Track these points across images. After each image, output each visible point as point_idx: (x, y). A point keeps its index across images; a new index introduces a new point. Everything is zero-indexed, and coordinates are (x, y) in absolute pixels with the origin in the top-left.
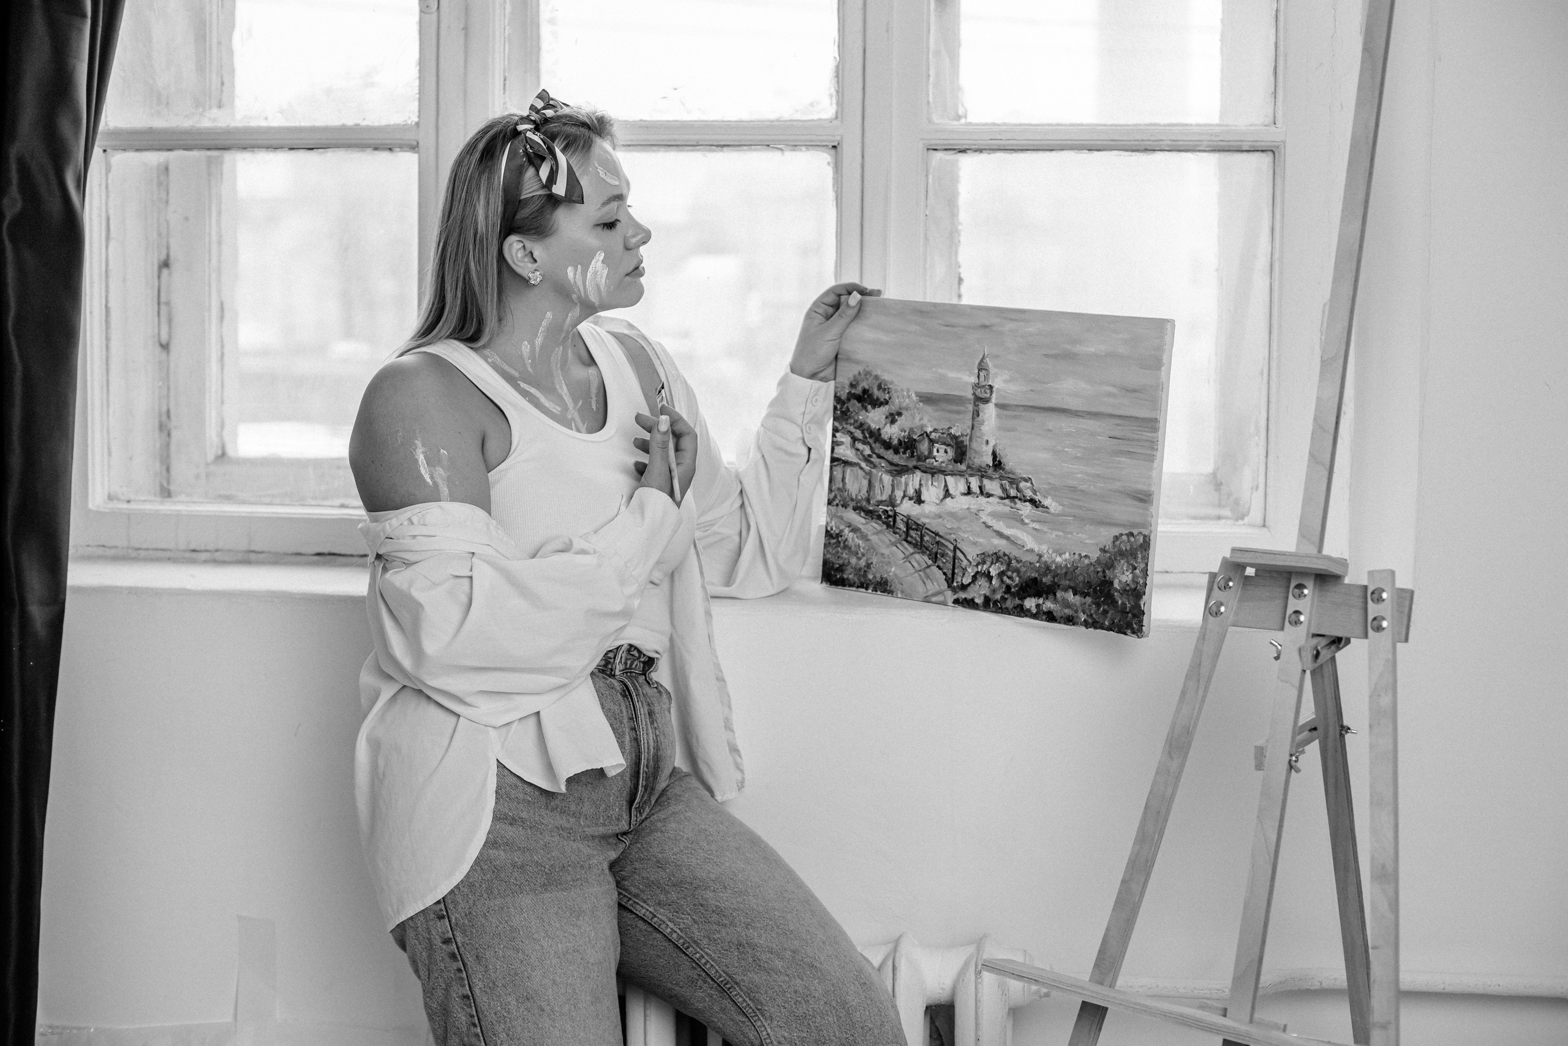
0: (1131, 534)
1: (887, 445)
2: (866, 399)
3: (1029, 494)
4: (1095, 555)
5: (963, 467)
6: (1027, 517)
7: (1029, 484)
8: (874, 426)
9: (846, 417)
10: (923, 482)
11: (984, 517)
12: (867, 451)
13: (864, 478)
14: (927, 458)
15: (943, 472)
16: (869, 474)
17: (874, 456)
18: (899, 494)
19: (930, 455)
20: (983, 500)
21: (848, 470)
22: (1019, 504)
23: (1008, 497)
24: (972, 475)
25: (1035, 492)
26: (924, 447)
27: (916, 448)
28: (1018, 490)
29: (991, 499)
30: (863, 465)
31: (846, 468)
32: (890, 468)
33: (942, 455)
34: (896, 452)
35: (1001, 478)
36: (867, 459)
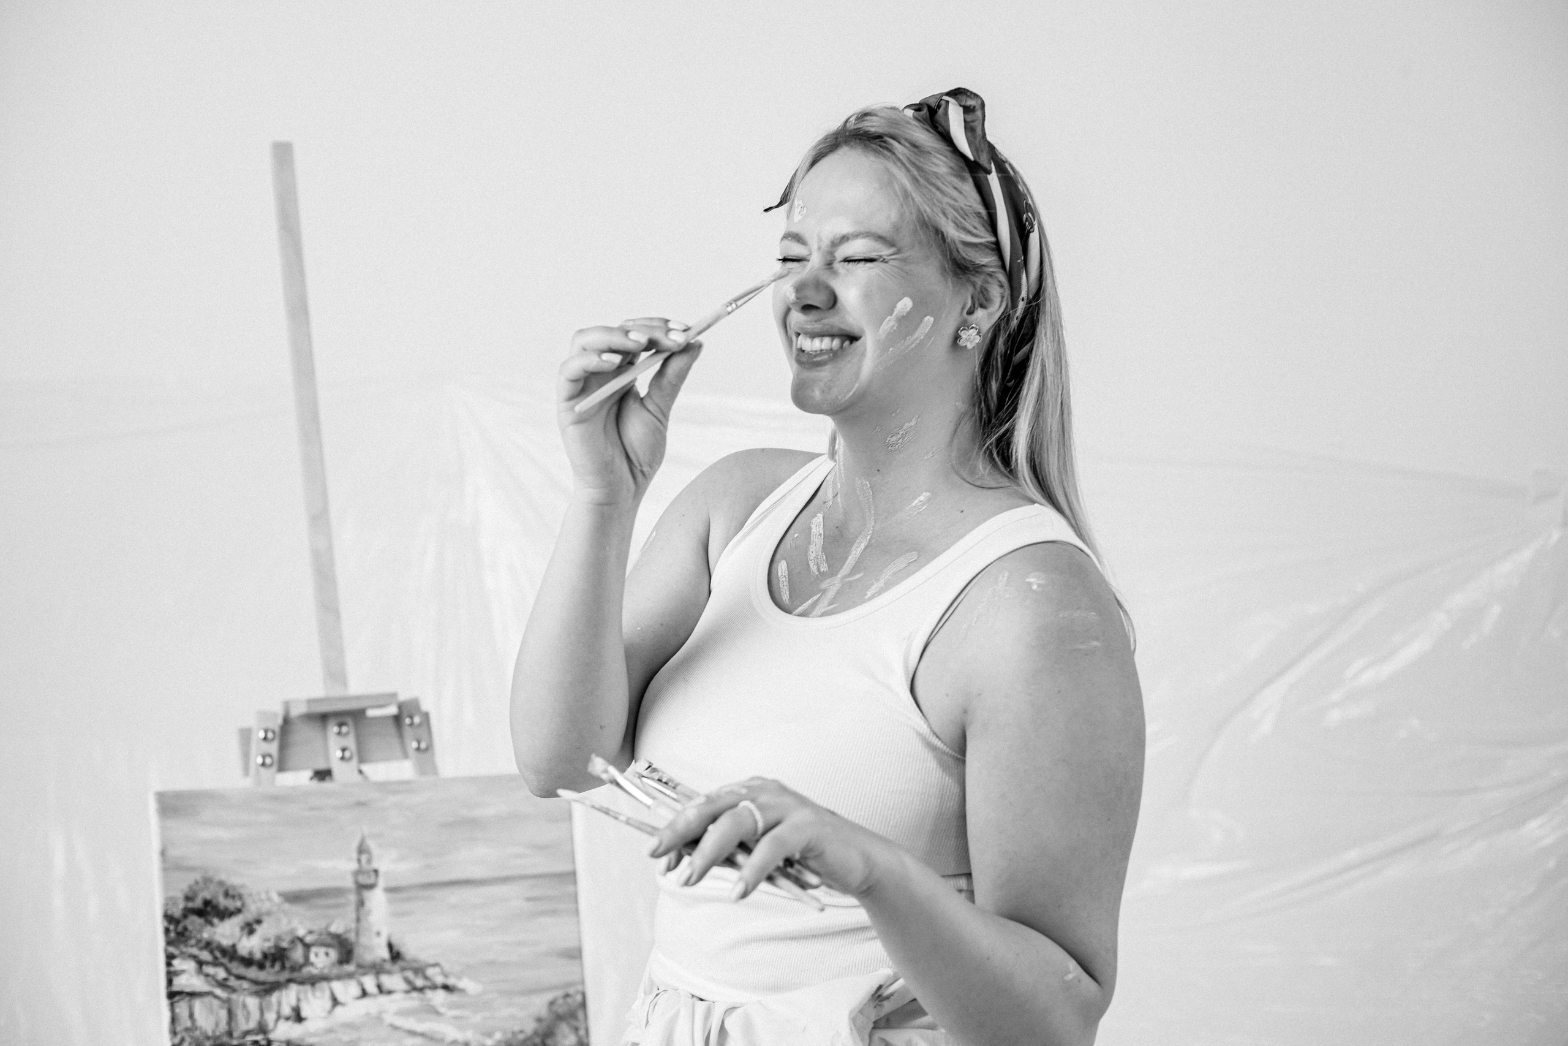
0: (567, 996)
1: (248, 962)
2: (209, 911)
3: (440, 980)
4: (530, 1027)
5: (350, 968)
6: (443, 1005)
7: (437, 970)
8: (226, 942)
9: (183, 939)
10: (302, 997)
11: (389, 1018)
12: (221, 974)
13: (221, 1007)
14: (302, 966)
15: (326, 978)
16: (228, 1001)
17: (232, 978)
18: (270, 1017)
19: (307, 962)
20: (383, 999)
21: (198, 1004)
22: (429, 994)
23: (415, 989)
24: (365, 974)
25: (446, 976)
26: (297, 954)
27: (288, 958)
28: (426, 978)
29: (394, 997)
30: (218, 992)
31: (193, 1001)
32: (255, 988)
33: (322, 959)
34: (261, 966)
35: (403, 969)
36: (223, 984)
